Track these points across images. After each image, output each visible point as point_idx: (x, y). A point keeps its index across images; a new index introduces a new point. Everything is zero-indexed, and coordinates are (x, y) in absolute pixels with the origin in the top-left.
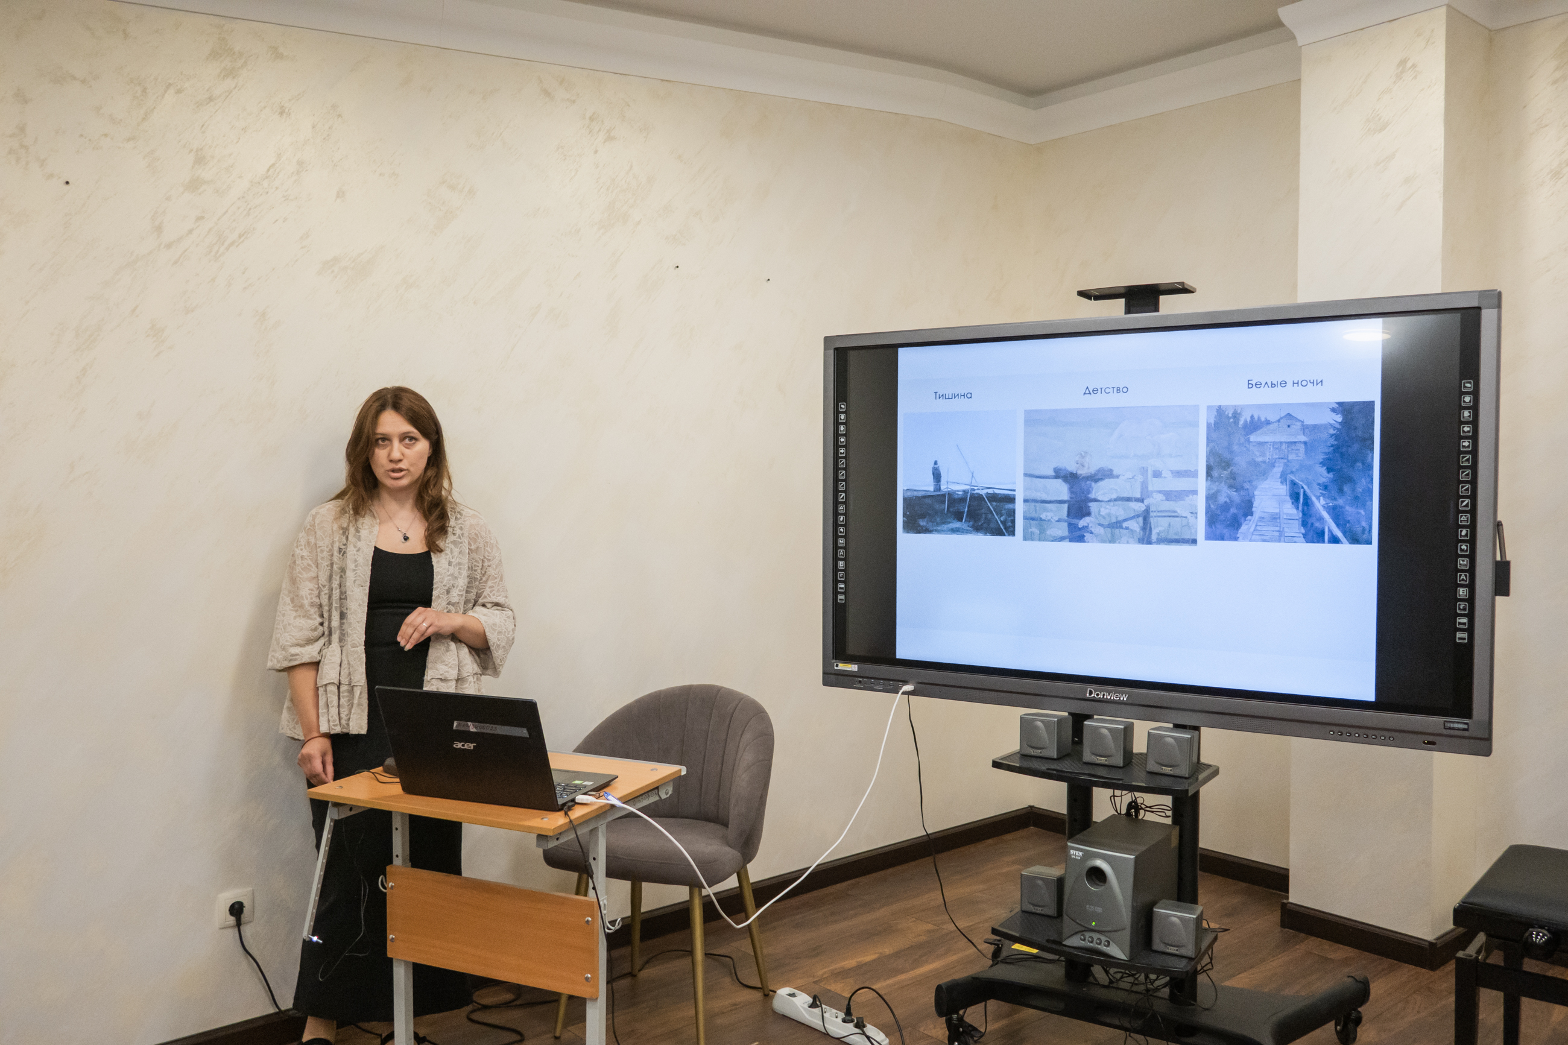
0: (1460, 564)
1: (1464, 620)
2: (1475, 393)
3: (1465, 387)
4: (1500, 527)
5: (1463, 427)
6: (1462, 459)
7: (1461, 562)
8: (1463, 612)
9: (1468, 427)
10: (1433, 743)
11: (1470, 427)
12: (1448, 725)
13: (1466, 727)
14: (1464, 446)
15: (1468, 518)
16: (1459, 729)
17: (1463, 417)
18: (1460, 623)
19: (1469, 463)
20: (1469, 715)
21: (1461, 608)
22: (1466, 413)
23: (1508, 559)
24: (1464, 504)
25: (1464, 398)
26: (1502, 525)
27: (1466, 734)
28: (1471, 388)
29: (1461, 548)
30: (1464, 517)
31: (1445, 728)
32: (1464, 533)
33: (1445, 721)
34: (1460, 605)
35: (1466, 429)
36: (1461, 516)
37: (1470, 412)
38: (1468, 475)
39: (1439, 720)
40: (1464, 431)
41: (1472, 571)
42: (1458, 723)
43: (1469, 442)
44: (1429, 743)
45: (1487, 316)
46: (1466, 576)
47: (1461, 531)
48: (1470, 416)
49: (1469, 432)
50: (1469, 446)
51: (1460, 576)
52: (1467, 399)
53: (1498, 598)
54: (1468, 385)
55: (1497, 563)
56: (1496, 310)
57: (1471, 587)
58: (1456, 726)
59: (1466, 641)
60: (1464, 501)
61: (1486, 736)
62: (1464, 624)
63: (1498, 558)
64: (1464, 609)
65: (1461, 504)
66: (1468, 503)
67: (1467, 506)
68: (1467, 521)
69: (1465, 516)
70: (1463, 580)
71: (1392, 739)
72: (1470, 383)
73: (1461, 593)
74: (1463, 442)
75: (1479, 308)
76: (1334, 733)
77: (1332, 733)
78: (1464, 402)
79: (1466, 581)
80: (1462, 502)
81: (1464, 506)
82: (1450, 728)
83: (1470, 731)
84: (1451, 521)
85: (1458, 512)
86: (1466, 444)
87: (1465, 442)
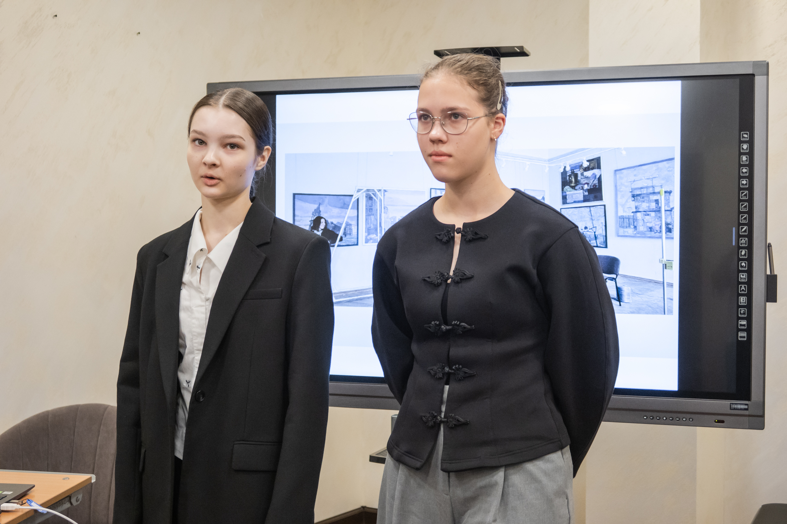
0: (741, 278)
1: (744, 322)
2: (751, 142)
3: (743, 137)
4: (770, 248)
5: (742, 169)
6: (742, 194)
7: (742, 276)
8: (743, 316)
9: (745, 169)
10: (722, 422)
11: (747, 169)
12: (734, 406)
13: (746, 407)
14: (743, 184)
15: (746, 241)
16: (741, 409)
17: (742, 161)
18: (741, 325)
19: (747, 198)
20: (749, 399)
21: (742, 313)
22: (744, 158)
23: (775, 273)
24: (743, 230)
25: (742, 145)
26: (771, 246)
27: (746, 413)
28: (747, 138)
29: (741, 265)
30: (743, 240)
31: (731, 409)
32: (743, 253)
33: (731, 403)
34: (740, 310)
35: (744, 170)
36: (741, 240)
37: (747, 157)
38: (745, 207)
39: (726, 403)
40: (742, 172)
41: (749, 283)
42: (740, 405)
43: (746, 181)
44: (719, 421)
45: (759, 81)
46: (745, 287)
47: (741, 251)
48: (747, 160)
49: (746, 173)
50: (746, 184)
51: (741, 287)
52: (745, 146)
53: (769, 304)
54: (745, 136)
55: (768, 277)
56: (766, 76)
57: (749, 295)
58: (739, 407)
59: (745, 339)
60: (743, 228)
61: (761, 414)
62: (744, 325)
63: (768, 273)
64: (744, 314)
65: (741, 231)
66: (746, 229)
67: (745, 231)
68: (746, 243)
69: (744, 239)
70: (743, 290)
71: (691, 420)
72: (747, 134)
73: (742, 301)
75: (753, 75)
76: (647, 417)
77: (645, 418)
78: (743, 149)
79: (745, 292)
80: (742, 228)
81: (743, 232)
82: (735, 409)
83: (749, 409)
84: (734, 244)
85: (739, 236)
86: (744, 182)
87: (743, 180)
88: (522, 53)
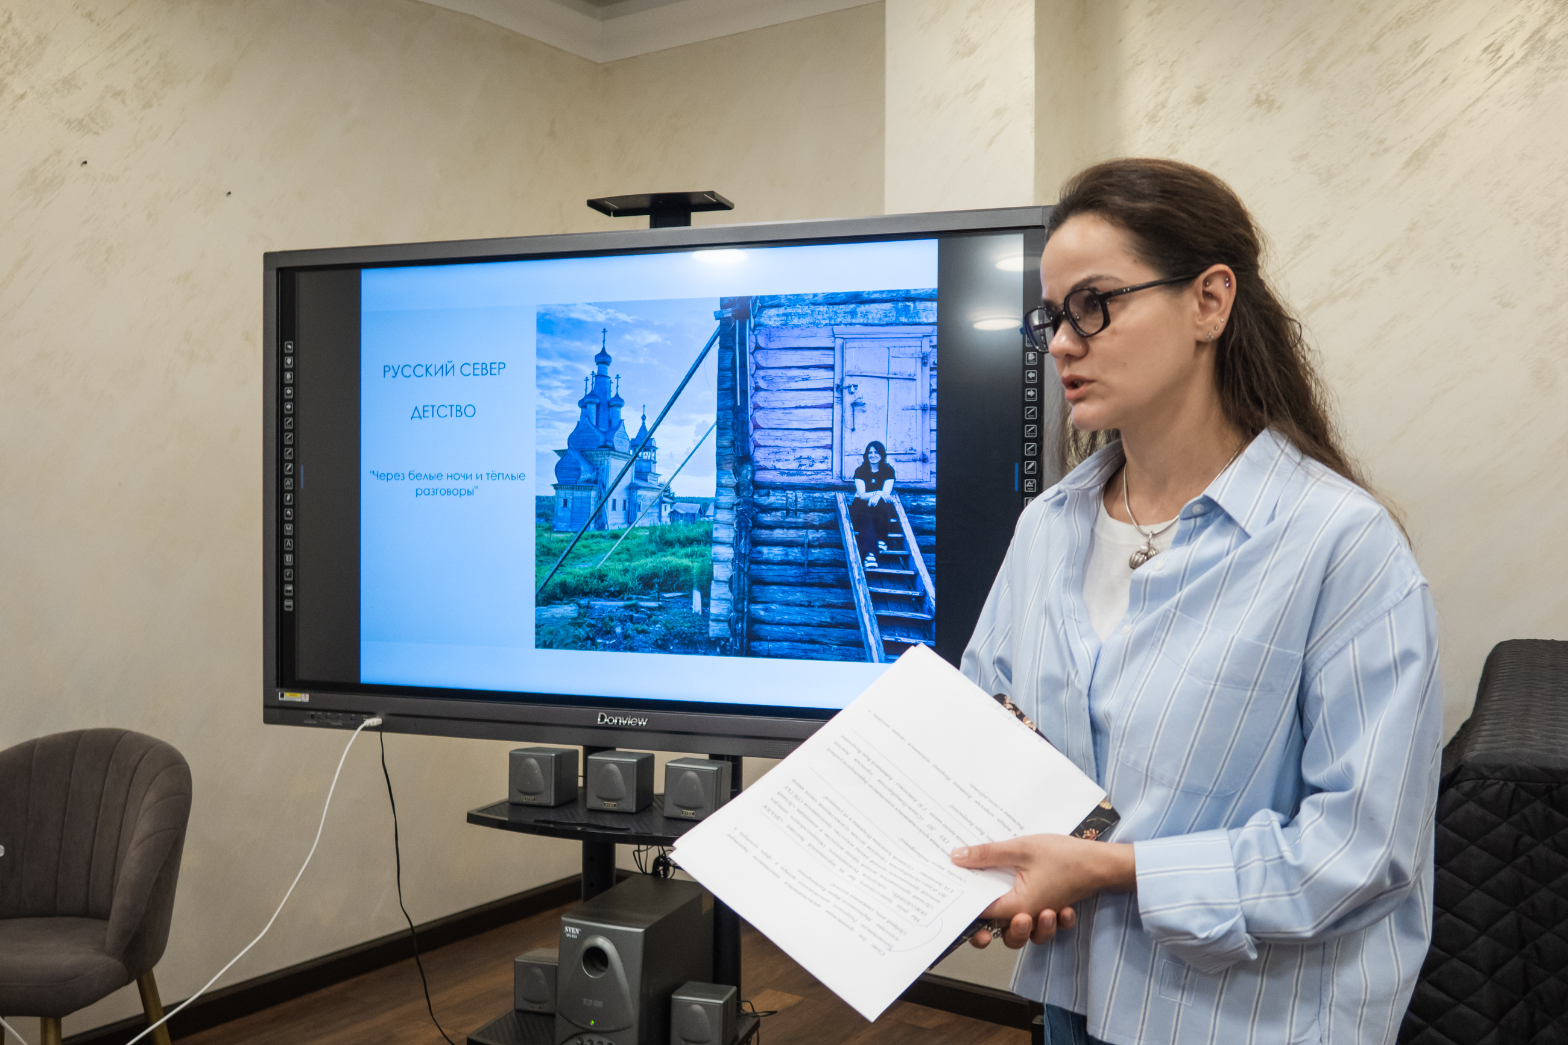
5: (1028, 373)
6: (1027, 412)
9: (1033, 372)
11: (1035, 372)
14: (1029, 397)
15: (1034, 485)
17: (1028, 361)
19: (1034, 417)
22: (1031, 356)
24: (1030, 466)
30: (1030, 483)
35: (1031, 375)
36: (1027, 482)
38: (1033, 431)
40: (1028, 378)
43: (1034, 391)
48: (1034, 359)
49: (1033, 378)
50: (1034, 396)
60: (1029, 464)
65: (1027, 467)
66: (1034, 466)
67: (1032, 469)
68: (1034, 487)
69: (1032, 481)
74: (1028, 391)
80: (1028, 464)
81: (1029, 470)
84: (1016, 489)
85: (1024, 477)
86: (1031, 393)
87: (1030, 391)
88: (721, 205)
